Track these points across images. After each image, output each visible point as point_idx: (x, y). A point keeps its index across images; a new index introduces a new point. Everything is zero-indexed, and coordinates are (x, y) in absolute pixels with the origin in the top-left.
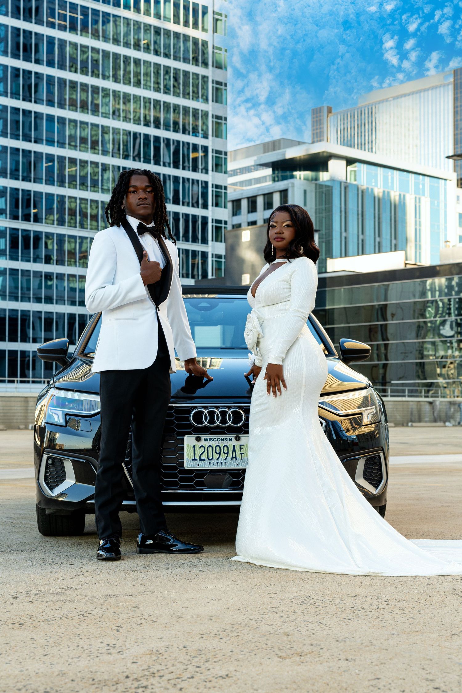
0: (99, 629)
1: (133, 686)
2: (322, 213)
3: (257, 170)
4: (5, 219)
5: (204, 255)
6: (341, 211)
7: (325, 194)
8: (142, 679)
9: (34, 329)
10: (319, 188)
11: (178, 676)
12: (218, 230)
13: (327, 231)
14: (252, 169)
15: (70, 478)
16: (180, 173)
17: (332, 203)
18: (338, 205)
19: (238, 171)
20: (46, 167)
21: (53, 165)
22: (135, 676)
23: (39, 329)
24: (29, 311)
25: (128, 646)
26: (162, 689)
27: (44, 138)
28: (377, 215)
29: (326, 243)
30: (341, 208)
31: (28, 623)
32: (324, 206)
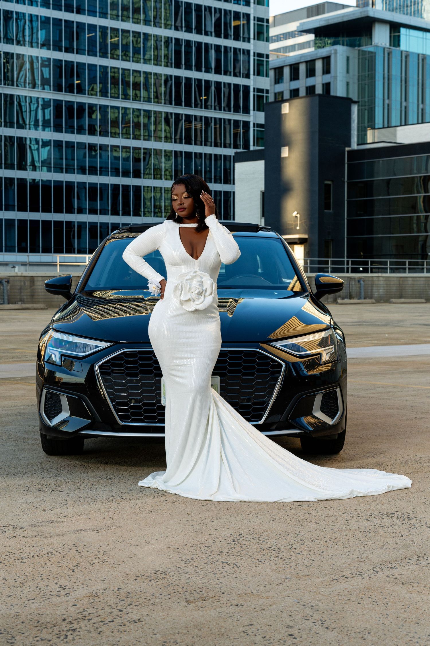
0: (60, 569)
1: (66, 629)
2: (365, 80)
3: (301, 35)
4: (49, 91)
5: (246, 124)
6: (384, 78)
7: (368, 61)
8: (74, 622)
9: (78, 198)
10: (362, 55)
11: (103, 620)
12: (259, 99)
13: (370, 98)
14: (295, 34)
15: (66, 411)
16: (222, 42)
17: (375, 70)
18: (382, 72)
19: (282, 36)
20: (88, 37)
21: (96, 35)
22: (70, 619)
23: (84, 199)
24: (74, 182)
25: (75, 587)
26: (86, 632)
27: (86, 8)
28: (420, 81)
29: (368, 110)
30: (384, 74)
31: (6, 562)
32: (367, 73)
